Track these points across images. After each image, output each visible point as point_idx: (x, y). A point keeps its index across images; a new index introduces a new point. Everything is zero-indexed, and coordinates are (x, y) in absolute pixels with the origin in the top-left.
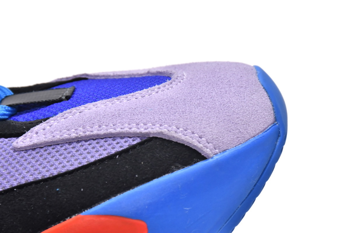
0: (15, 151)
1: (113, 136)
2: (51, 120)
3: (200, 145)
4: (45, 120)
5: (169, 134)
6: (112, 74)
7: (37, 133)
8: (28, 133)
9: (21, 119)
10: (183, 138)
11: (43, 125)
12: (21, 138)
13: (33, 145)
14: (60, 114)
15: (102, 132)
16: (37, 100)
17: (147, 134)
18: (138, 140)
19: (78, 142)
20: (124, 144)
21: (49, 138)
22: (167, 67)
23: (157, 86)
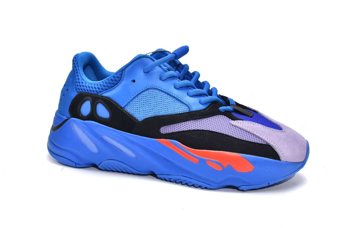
0: (230, 124)
1: (259, 138)
2: (244, 121)
3: (281, 156)
4: (243, 120)
5: (275, 148)
6: (266, 116)
7: (238, 123)
8: (236, 121)
9: (235, 115)
10: (278, 151)
11: (241, 121)
12: (233, 121)
13: (236, 126)
14: (247, 121)
15: (257, 134)
16: (241, 111)
17: (269, 143)
18: (265, 143)
19: (248, 133)
20: (260, 142)
21: (241, 126)
22: (282, 124)
23: (278, 130)
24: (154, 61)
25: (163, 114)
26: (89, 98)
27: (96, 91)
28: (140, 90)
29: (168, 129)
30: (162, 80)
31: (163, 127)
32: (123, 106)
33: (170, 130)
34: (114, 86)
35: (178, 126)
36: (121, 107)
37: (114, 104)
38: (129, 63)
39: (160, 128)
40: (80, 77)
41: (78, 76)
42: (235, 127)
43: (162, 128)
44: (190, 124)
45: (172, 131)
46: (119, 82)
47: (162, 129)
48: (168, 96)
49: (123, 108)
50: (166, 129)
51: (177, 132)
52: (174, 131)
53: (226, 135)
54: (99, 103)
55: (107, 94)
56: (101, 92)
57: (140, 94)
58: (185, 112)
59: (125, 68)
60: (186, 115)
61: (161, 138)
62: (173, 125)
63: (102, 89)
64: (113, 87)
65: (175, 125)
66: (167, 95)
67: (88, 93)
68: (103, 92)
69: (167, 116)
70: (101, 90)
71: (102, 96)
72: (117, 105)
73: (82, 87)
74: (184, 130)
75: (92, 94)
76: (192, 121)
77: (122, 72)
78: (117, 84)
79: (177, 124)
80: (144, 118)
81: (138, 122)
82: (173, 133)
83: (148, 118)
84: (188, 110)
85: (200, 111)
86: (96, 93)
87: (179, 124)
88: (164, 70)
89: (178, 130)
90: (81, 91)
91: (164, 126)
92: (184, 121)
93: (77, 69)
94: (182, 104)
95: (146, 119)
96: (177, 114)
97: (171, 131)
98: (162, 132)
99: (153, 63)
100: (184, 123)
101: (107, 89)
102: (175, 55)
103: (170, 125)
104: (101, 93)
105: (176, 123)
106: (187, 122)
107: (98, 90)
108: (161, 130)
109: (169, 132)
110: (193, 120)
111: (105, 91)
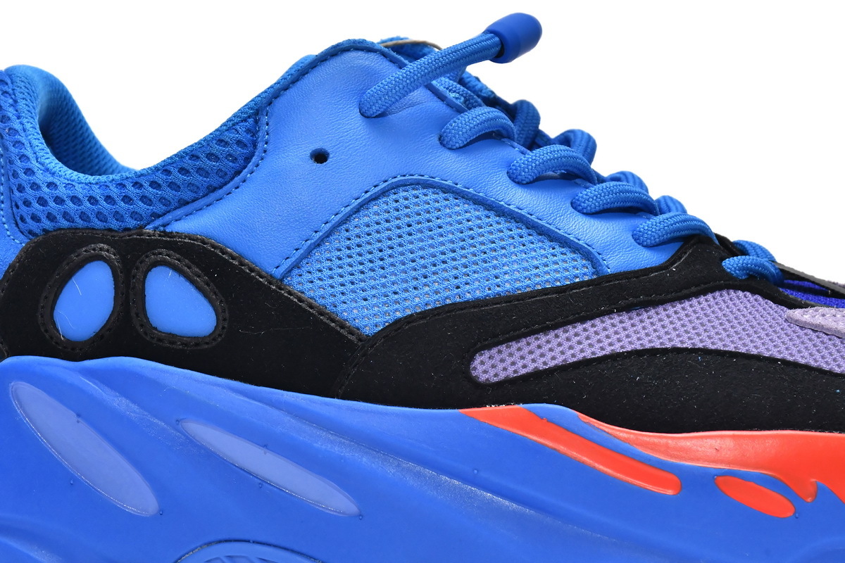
0: (787, 321)
24: (401, 66)
25: (478, 294)
26: (101, 249)
27: (134, 215)
28: (356, 195)
29: (509, 360)
30: (450, 149)
31: (487, 354)
32: (278, 273)
33: (520, 364)
34: (221, 187)
35: (554, 343)
36: (271, 279)
37: (236, 263)
38: (278, 83)
39: (472, 359)
40: (34, 165)
41: (23, 157)
42: (814, 331)
43: (478, 359)
44: (611, 330)
45: (531, 367)
46: (245, 167)
47: (482, 363)
48: (492, 214)
49: (282, 280)
50: (502, 361)
51: (557, 368)
52: (541, 367)
53: (785, 362)
54: (156, 264)
55: (189, 225)
56: (157, 216)
57: (357, 210)
58: (577, 280)
59: (270, 104)
60: (588, 291)
61: (483, 405)
62: (531, 339)
63: (162, 199)
64: (220, 192)
65: (543, 338)
66: (486, 209)
67: (87, 228)
68: (168, 217)
69: (498, 300)
70: (159, 208)
71: (165, 234)
72: (252, 270)
73: (52, 204)
74: (588, 354)
75: (110, 230)
76: (616, 319)
77: (256, 122)
78: (238, 173)
79: (552, 334)
80: (390, 319)
81: (360, 340)
82: (537, 375)
83: (412, 315)
84: (590, 270)
85: (646, 271)
86: (131, 223)
87: (560, 332)
88: (450, 105)
89: (559, 360)
90: (47, 224)
91: (489, 347)
92: (583, 320)
93: (17, 126)
94: (558, 250)
95: (398, 321)
96: (545, 292)
97: (524, 366)
98: (483, 378)
99: (400, 73)
100: (580, 327)
101: (187, 203)
102: (497, 39)
103: (517, 338)
104: (158, 222)
105: (545, 329)
106: (597, 321)
107: (141, 207)
108: (475, 369)
109: (515, 372)
110: (620, 310)
111: (179, 212)
